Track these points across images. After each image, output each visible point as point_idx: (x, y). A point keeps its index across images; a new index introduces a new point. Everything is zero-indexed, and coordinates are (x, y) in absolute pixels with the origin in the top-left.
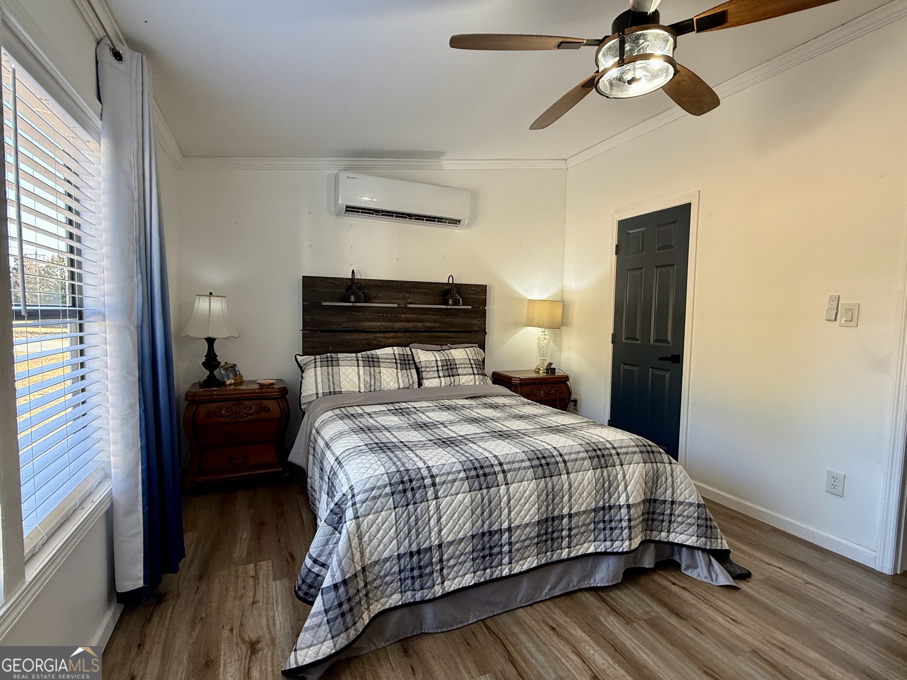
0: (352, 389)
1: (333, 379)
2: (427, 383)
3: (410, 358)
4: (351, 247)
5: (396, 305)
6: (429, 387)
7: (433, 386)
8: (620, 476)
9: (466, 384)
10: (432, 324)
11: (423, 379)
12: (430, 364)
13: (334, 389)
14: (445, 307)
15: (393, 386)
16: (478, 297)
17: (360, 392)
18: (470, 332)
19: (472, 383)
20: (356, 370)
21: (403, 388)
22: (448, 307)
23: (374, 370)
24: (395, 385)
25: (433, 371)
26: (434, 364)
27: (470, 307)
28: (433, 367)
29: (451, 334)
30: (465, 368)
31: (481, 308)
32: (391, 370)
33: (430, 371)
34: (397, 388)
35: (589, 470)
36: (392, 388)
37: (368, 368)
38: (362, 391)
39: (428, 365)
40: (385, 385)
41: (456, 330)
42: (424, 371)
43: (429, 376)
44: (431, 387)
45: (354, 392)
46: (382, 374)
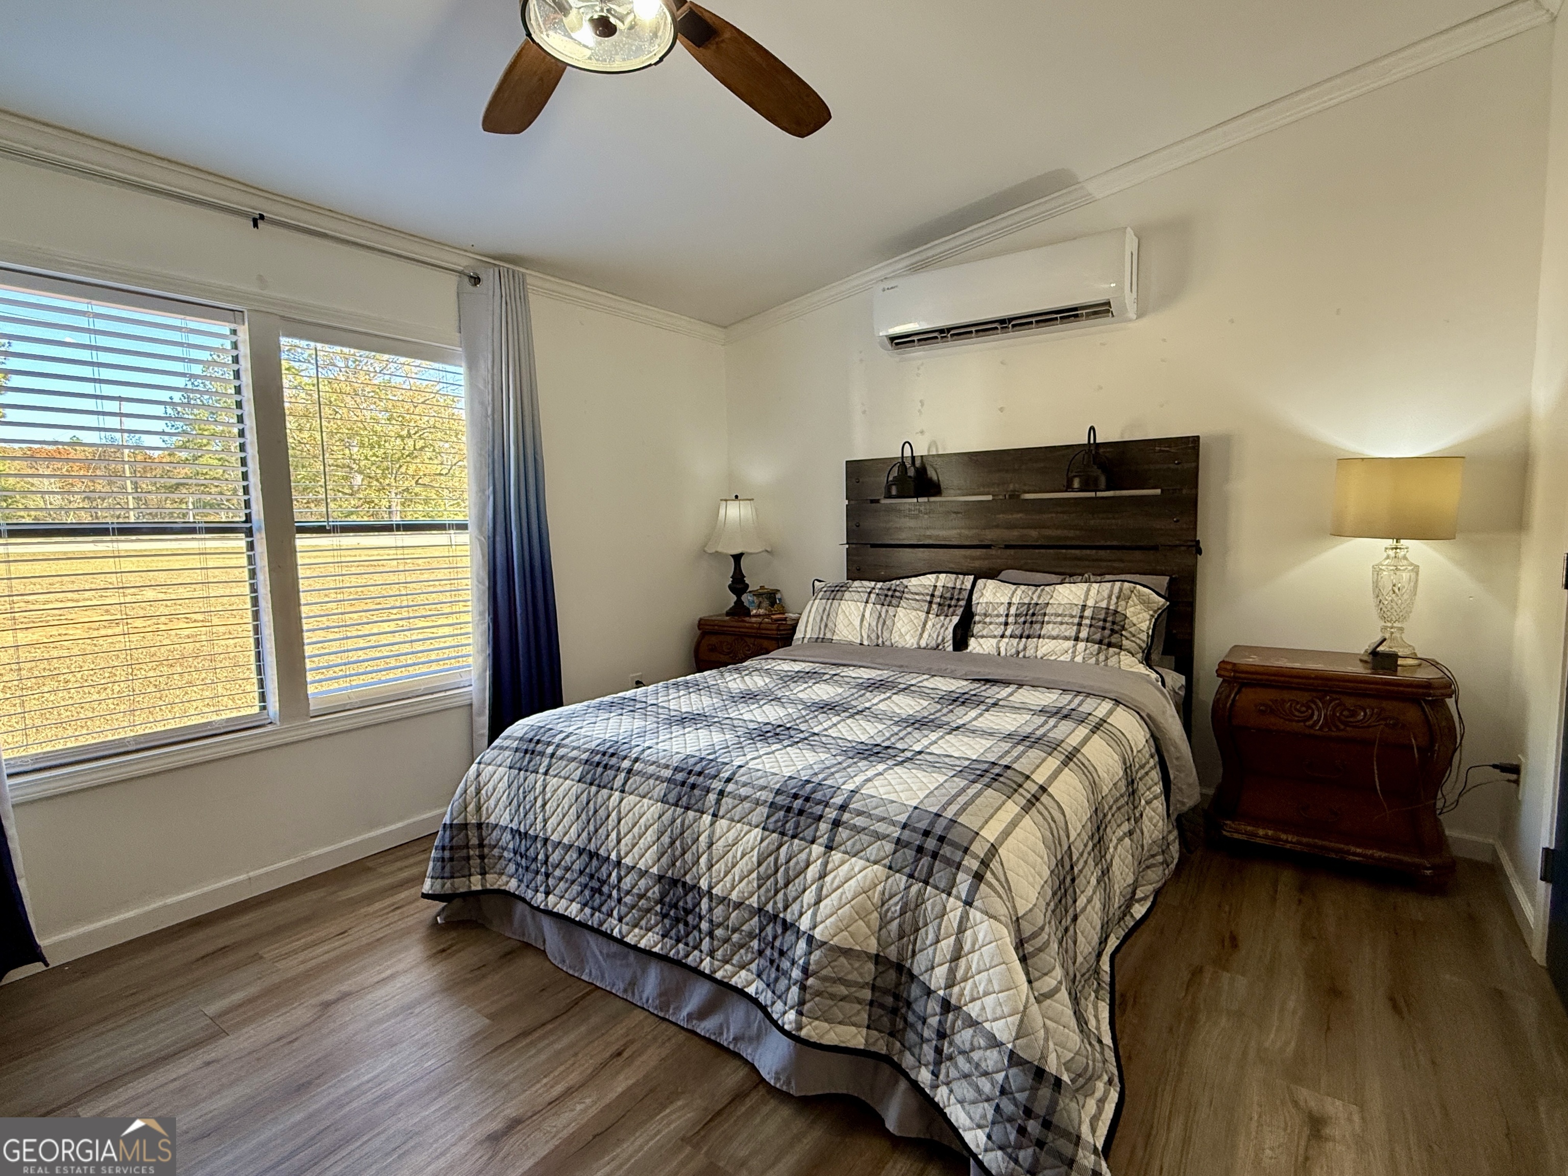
0: (850, 638)
1: (827, 619)
2: (974, 645)
3: (965, 595)
4: (921, 401)
5: (990, 498)
6: (974, 652)
7: (981, 652)
8: (813, 871)
9: (1053, 658)
10: (1059, 532)
11: (973, 636)
12: (994, 609)
13: (825, 634)
14: (1092, 494)
15: (910, 641)
16: (1172, 466)
17: (861, 644)
18: (1155, 548)
19: (1066, 658)
20: (862, 609)
21: (924, 648)
22: (1100, 494)
23: (887, 611)
24: (912, 640)
25: (997, 624)
26: (1002, 610)
27: (1158, 491)
28: (998, 616)
29: (1102, 553)
30: (1062, 623)
31: (1184, 492)
32: (914, 613)
33: (991, 623)
34: (915, 646)
35: (757, 826)
36: (907, 646)
37: (879, 607)
38: (866, 643)
39: (990, 612)
40: (897, 638)
41: (1115, 543)
42: (979, 622)
43: (985, 633)
44: (979, 654)
45: (851, 644)
46: (896, 620)
